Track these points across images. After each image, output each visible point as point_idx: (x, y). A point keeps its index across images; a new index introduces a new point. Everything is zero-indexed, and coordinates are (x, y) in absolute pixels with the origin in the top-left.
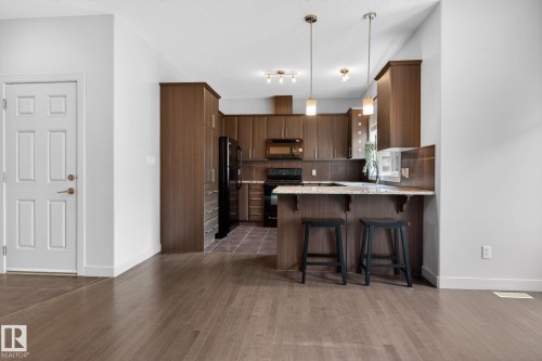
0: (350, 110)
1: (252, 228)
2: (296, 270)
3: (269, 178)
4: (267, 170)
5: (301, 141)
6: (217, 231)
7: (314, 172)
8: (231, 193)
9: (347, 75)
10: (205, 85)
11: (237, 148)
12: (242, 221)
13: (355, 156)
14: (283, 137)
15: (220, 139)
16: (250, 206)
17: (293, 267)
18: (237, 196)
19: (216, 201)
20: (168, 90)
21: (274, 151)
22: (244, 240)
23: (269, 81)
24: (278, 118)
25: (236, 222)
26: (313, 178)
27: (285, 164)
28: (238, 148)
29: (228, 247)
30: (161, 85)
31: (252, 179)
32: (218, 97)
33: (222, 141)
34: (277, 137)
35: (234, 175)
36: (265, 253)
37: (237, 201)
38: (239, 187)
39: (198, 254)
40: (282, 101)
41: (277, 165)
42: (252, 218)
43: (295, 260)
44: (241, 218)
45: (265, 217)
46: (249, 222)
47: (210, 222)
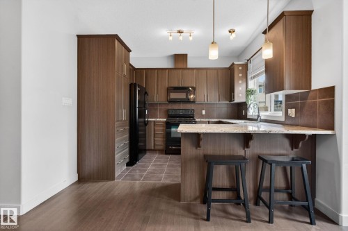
0: (233, 64)
1: (157, 155)
2: (198, 202)
3: (169, 116)
4: (168, 111)
5: (194, 89)
6: (128, 160)
7: (204, 112)
8: (140, 128)
9: (234, 34)
10: (116, 37)
11: (144, 93)
12: (149, 150)
13: (237, 100)
14: (180, 86)
15: (131, 85)
16: (155, 138)
17: (195, 199)
18: (145, 130)
19: (127, 136)
20: (85, 42)
21: (173, 96)
22: (150, 168)
23: (171, 38)
24: (176, 71)
25: (144, 151)
26: (202, 116)
27: (182, 106)
28: (146, 93)
29: (137, 174)
30: (79, 36)
31: (157, 118)
32: (129, 51)
33: (132, 87)
34: (176, 85)
35: (142, 115)
36: (168, 182)
37: (145, 135)
38: (146, 124)
39: (110, 183)
40: (180, 58)
41: (176, 106)
42: (157, 148)
43: (198, 194)
44: (147, 148)
45: (167, 146)
46: (154, 151)
47: (121, 154)
